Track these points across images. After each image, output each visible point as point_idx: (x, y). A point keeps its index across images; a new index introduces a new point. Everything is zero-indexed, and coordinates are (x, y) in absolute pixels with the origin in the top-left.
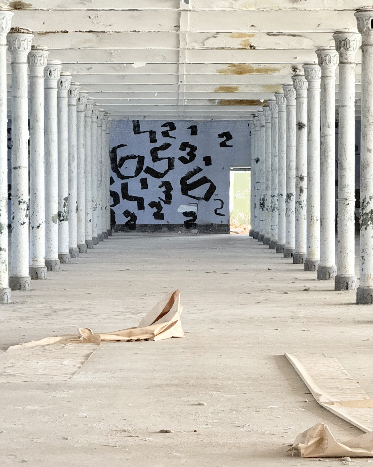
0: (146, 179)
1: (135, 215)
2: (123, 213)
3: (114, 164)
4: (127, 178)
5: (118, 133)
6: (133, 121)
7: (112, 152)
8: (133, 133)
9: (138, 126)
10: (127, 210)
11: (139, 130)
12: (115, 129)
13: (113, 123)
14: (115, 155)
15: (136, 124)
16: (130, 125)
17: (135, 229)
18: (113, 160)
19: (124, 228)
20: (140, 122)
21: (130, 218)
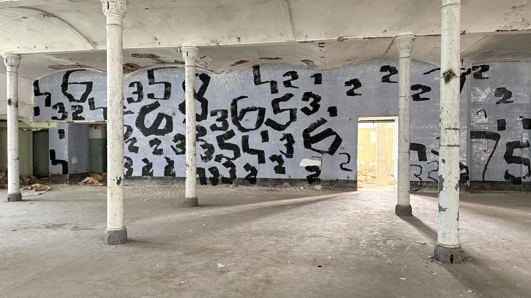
0: (266, 131)
1: (255, 168)
2: (244, 167)
3: (235, 117)
4: (248, 130)
5: (239, 84)
6: (253, 72)
7: (232, 104)
8: (253, 84)
9: (259, 76)
10: (248, 164)
11: (260, 81)
12: (235, 80)
13: (234, 74)
14: (236, 107)
15: (257, 74)
16: (251, 76)
17: (256, 183)
18: (234, 112)
19: (244, 182)
20: (260, 72)
21: (251, 172)
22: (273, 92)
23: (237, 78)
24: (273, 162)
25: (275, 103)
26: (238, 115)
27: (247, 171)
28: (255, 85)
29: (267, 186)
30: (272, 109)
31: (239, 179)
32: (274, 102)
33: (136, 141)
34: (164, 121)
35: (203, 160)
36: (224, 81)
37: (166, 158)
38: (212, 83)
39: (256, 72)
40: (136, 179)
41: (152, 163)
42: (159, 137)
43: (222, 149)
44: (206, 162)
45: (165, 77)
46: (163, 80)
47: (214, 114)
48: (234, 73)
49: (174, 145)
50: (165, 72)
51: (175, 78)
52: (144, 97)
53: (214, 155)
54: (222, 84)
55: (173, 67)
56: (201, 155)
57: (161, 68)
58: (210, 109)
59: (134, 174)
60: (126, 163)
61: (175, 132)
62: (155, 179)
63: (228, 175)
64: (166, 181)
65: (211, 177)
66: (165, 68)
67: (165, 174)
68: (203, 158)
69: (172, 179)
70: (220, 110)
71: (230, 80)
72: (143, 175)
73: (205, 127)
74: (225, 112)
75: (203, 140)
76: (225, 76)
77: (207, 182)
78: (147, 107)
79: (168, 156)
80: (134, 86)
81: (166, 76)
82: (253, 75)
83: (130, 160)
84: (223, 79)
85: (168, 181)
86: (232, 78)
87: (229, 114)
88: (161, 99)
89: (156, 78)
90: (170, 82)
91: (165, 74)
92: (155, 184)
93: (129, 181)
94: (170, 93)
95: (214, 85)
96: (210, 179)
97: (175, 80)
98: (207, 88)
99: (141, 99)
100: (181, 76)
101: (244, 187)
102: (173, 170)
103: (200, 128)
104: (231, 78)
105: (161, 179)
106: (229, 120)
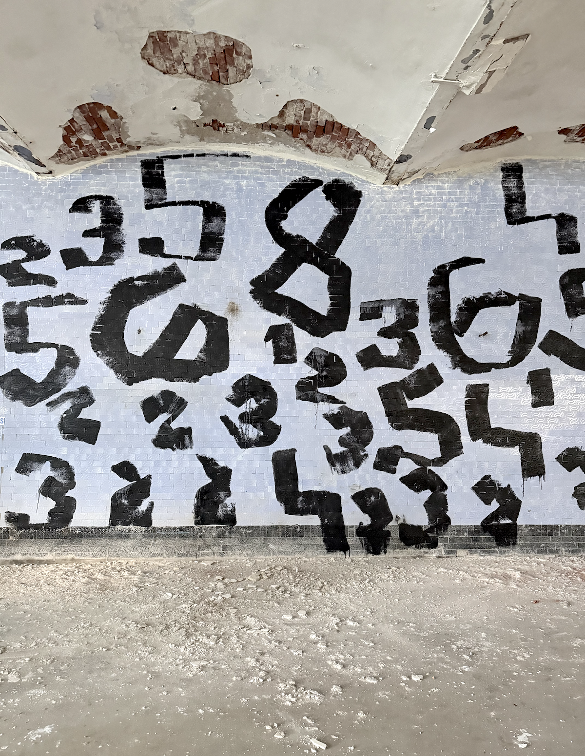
0: (547, 371)
1: (513, 495)
2: (473, 488)
3: (442, 323)
4: (487, 367)
5: (456, 218)
6: (503, 182)
7: (433, 283)
8: (503, 219)
9: (522, 198)
10: (487, 477)
11: (523, 211)
12: (444, 206)
13: (439, 188)
14: (446, 294)
15: (515, 191)
16: (494, 195)
17: (515, 544)
18: (440, 308)
19: (476, 540)
20: (526, 184)
21: (498, 505)
22: (562, 250)
23: (448, 201)
24: (570, 470)
25: (571, 282)
26: (453, 318)
27: (488, 502)
28: (509, 223)
29: (552, 552)
30: (562, 301)
31: (460, 530)
32: (566, 280)
33: (92, 401)
34: (198, 334)
35: (333, 464)
36: (408, 209)
37: (203, 459)
38: (369, 212)
39: (512, 183)
40: (87, 537)
41: (149, 476)
42: (179, 388)
43: (399, 428)
44: (343, 472)
45: (204, 185)
46: (197, 194)
47: (371, 312)
48: (440, 184)
49: (234, 413)
50: (204, 169)
51: (240, 189)
52: (126, 248)
53: (372, 450)
54: (399, 218)
55: (235, 155)
56: (326, 448)
57: (191, 155)
58: (358, 297)
59: (80, 519)
60: (50, 481)
61: (236, 370)
62: (159, 535)
63: (420, 518)
64: (200, 543)
65: (361, 523)
66: (204, 155)
67: (196, 517)
68: (332, 459)
69: (221, 535)
70: (391, 302)
71: (428, 206)
72: (113, 522)
73: (341, 356)
74: (409, 307)
75: (332, 400)
76: (411, 193)
77: (350, 543)
78: (137, 283)
79: (209, 454)
80: (87, 210)
81: (208, 183)
82: (501, 194)
83: (64, 470)
84: (403, 202)
85: (209, 540)
86: (435, 199)
87: (424, 314)
88: (187, 258)
89: (173, 187)
90: (220, 202)
91: (205, 175)
92: (160, 555)
93: (59, 544)
94: (222, 240)
95: (373, 219)
96: (361, 531)
97: (239, 198)
98: (351, 227)
99: (113, 255)
100: (262, 185)
101: (476, 556)
102: (228, 501)
103: (323, 359)
104: (430, 200)
105: (181, 536)
106: (423, 332)
